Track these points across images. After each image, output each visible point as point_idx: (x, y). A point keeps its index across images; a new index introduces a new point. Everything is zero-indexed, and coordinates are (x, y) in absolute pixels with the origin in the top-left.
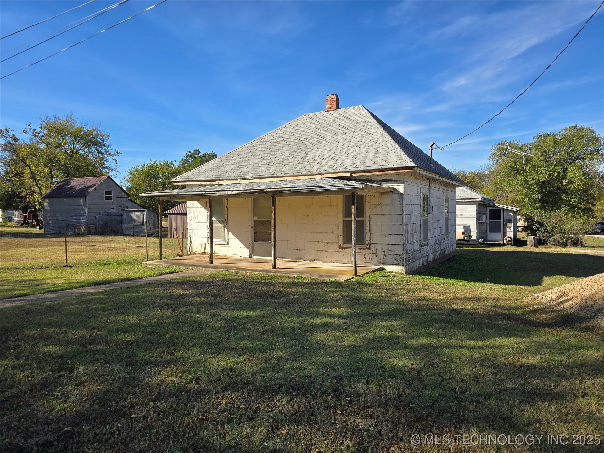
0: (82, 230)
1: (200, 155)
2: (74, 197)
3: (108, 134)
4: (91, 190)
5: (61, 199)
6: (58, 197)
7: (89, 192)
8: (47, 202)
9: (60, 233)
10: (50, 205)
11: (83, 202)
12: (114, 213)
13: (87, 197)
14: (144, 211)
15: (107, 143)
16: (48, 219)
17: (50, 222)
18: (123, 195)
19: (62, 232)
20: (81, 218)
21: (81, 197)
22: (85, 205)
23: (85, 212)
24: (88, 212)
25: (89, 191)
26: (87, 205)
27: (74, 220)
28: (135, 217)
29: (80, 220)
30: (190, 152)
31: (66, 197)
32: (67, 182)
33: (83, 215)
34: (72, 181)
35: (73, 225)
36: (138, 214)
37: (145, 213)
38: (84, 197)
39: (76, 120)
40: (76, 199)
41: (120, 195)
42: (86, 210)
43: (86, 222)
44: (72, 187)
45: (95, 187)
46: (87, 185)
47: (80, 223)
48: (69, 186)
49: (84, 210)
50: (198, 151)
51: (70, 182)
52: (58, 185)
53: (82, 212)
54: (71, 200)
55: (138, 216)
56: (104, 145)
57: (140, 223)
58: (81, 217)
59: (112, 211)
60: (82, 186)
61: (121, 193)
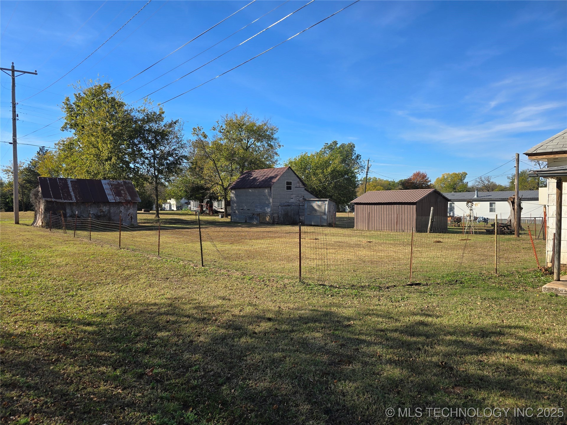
0: (267, 219)
1: (338, 146)
2: (260, 188)
3: (277, 128)
4: (275, 180)
5: (246, 190)
6: (244, 188)
7: (274, 183)
8: (233, 193)
9: (246, 222)
10: (236, 195)
11: (268, 192)
12: (293, 203)
13: (272, 187)
14: (326, 201)
15: (275, 136)
16: (235, 208)
17: (237, 212)
18: (301, 185)
19: (248, 221)
20: (266, 208)
21: (266, 187)
22: (270, 196)
23: (270, 202)
24: (273, 202)
25: (273, 181)
26: (272, 195)
27: (259, 210)
28: (316, 207)
29: (265, 210)
30: (327, 144)
31: (251, 188)
32: (249, 174)
33: (268, 206)
34: (253, 173)
35: (259, 215)
36: (319, 203)
37: (327, 202)
38: (269, 187)
39: (250, 116)
40: (261, 190)
41: (298, 185)
42: (271, 200)
43: (271, 212)
44: (255, 179)
45: (278, 178)
46: (269, 176)
47: (265, 214)
48: (252, 178)
49: (268, 200)
50: (335, 143)
51: (251, 174)
52: (242, 177)
53: (267, 202)
54: (256, 191)
55: (319, 206)
56: (272, 139)
57: (322, 213)
58: (266, 206)
59: (292, 200)
60: (265, 177)
61: (299, 183)
